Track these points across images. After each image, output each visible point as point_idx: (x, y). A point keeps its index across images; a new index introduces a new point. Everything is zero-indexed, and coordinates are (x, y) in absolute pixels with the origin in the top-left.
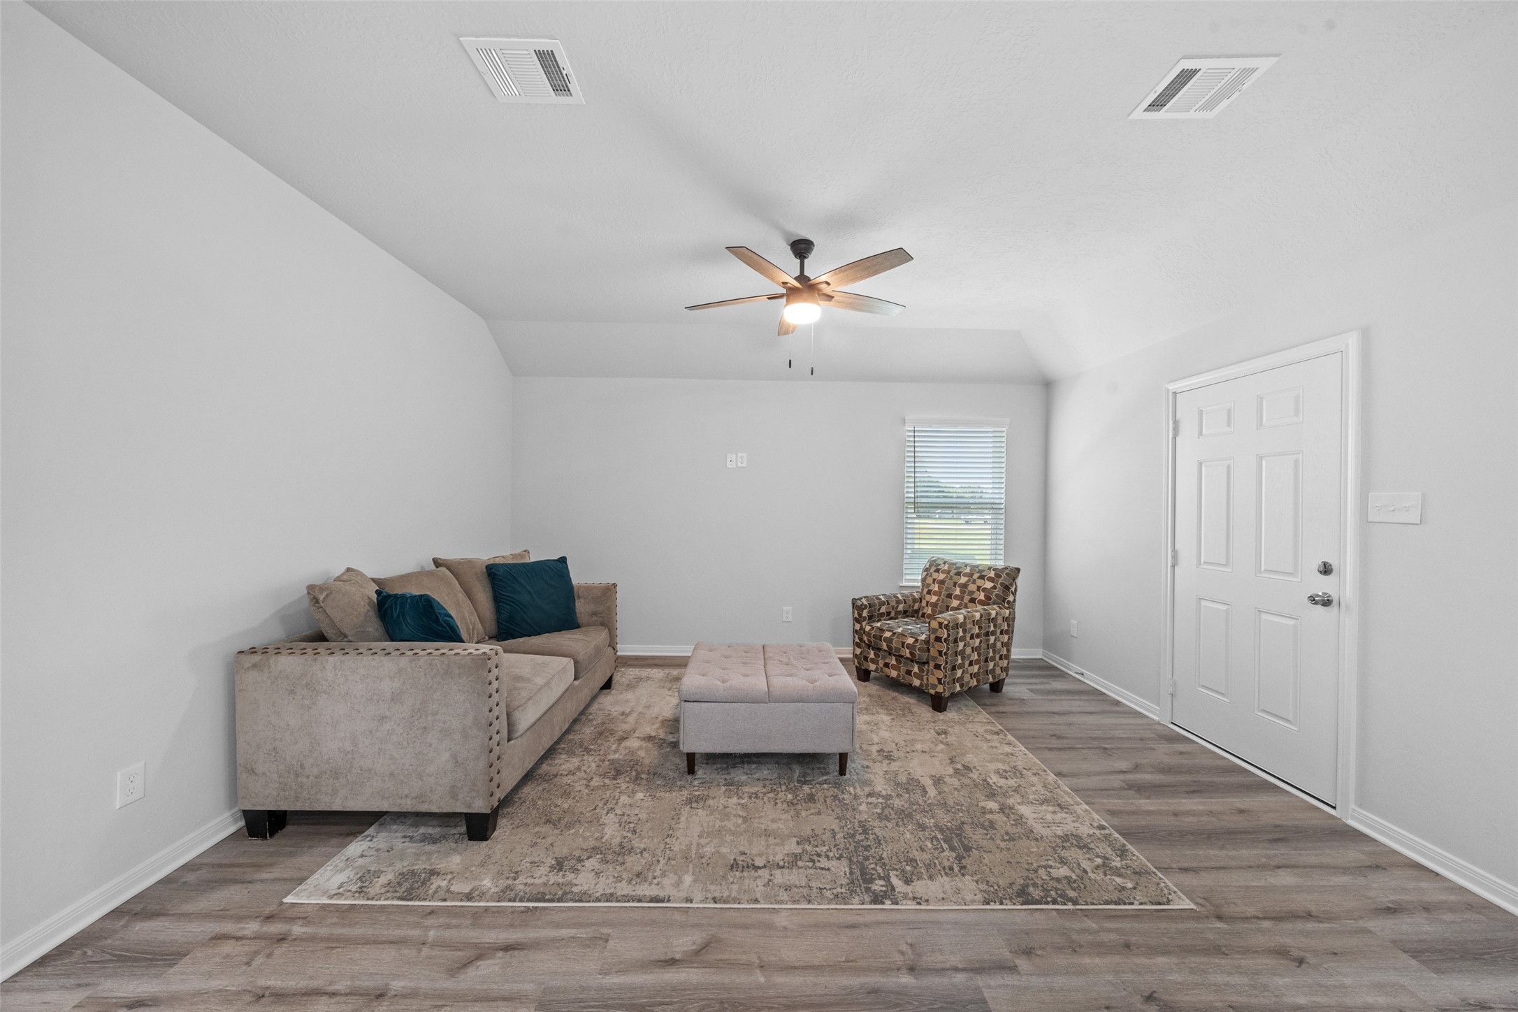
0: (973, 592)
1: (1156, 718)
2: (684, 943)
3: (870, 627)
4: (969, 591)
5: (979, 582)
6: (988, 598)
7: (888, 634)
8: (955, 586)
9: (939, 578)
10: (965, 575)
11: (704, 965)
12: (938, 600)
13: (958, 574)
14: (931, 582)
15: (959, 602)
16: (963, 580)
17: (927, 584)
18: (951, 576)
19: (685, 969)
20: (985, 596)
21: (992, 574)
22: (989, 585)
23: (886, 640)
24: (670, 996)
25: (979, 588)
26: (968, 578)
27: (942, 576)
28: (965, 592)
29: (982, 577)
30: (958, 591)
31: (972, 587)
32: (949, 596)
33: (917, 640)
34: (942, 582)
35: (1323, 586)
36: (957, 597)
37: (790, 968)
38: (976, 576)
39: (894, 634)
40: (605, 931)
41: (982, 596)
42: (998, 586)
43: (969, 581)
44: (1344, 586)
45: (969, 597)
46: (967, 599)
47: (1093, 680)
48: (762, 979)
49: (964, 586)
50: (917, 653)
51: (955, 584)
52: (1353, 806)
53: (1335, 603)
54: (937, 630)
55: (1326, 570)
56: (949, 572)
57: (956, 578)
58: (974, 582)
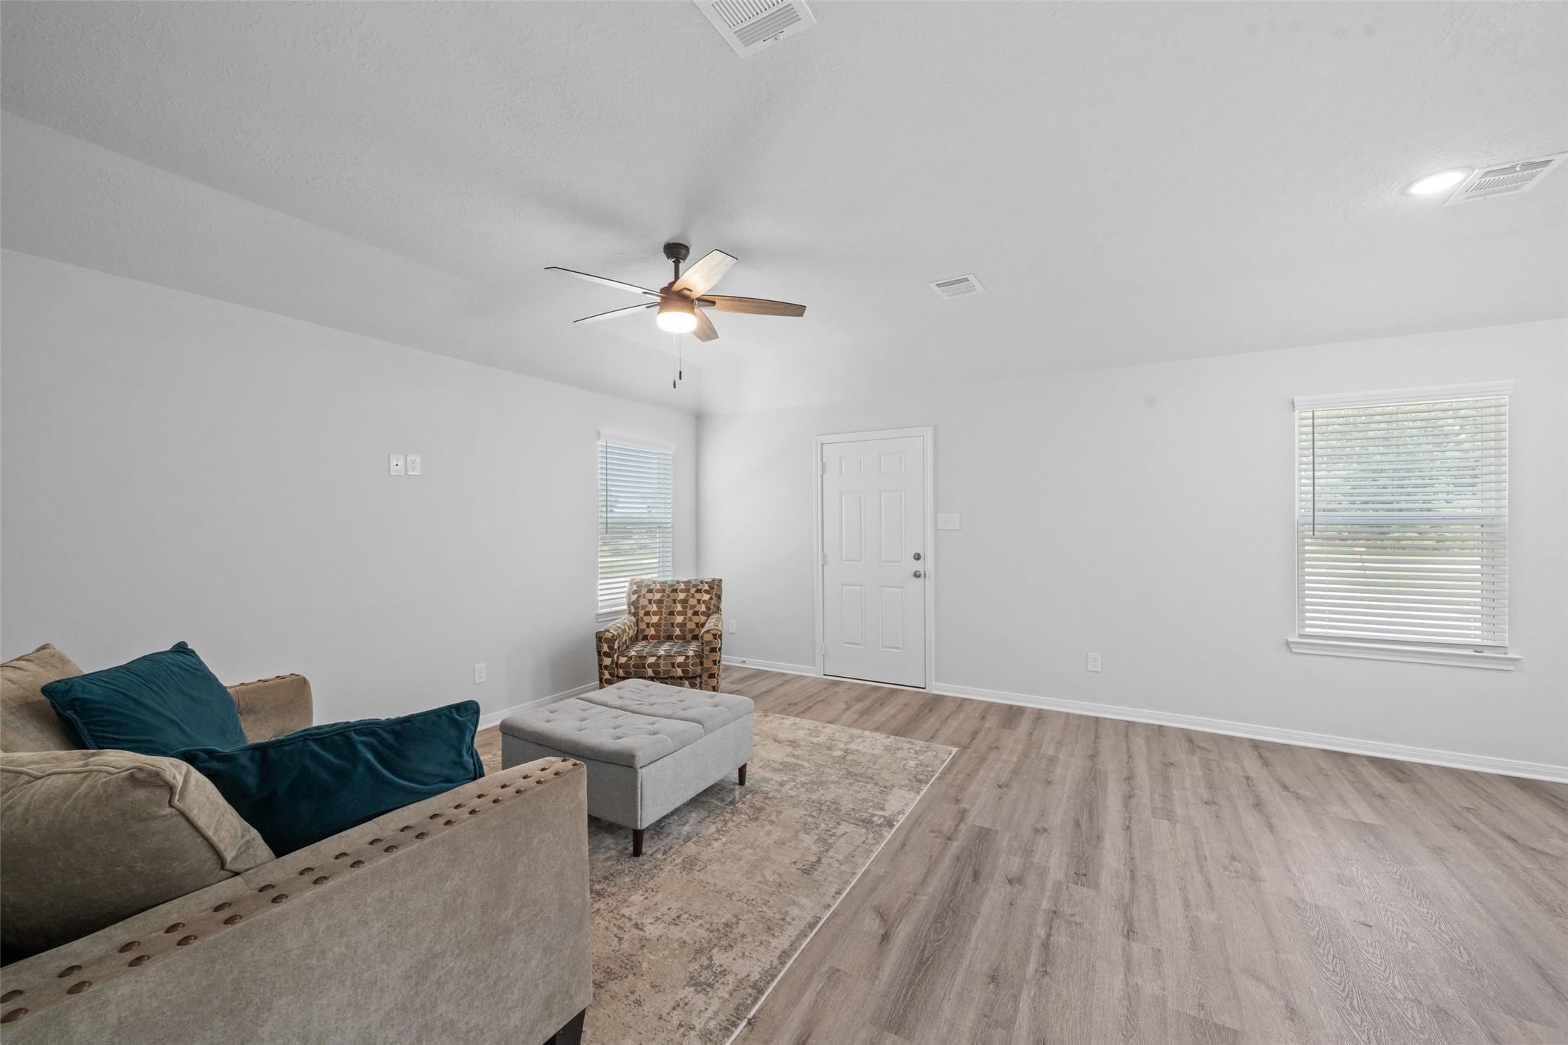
0: (695, 606)
1: (814, 675)
2: (871, 924)
3: (626, 658)
4: (691, 606)
5: (698, 596)
6: (708, 608)
7: (652, 660)
8: (675, 603)
9: (655, 598)
10: (682, 591)
11: (898, 921)
12: (660, 619)
13: (675, 591)
14: (647, 603)
15: (683, 617)
16: (682, 596)
17: (642, 606)
18: (668, 595)
19: (897, 932)
20: (706, 607)
21: (706, 587)
22: (706, 597)
23: (650, 666)
24: (919, 946)
25: (699, 601)
26: (685, 594)
27: (658, 596)
28: (687, 607)
29: (699, 591)
30: (679, 608)
31: (692, 602)
32: (672, 613)
33: (687, 657)
34: (660, 602)
35: (918, 566)
36: (679, 613)
37: (924, 882)
38: (693, 590)
39: (659, 657)
40: (825, 968)
41: (703, 608)
42: (714, 597)
43: (687, 596)
44: (928, 565)
45: (692, 611)
46: (690, 613)
47: (754, 664)
48: (926, 897)
49: (684, 602)
50: (691, 669)
51: (674, 601)
52: (934, 683)
53: (923, 575)
54: (712, 641)
55: (918, 557)
56: (664, 591)
57: (673, 596)
58: (693, 596)
